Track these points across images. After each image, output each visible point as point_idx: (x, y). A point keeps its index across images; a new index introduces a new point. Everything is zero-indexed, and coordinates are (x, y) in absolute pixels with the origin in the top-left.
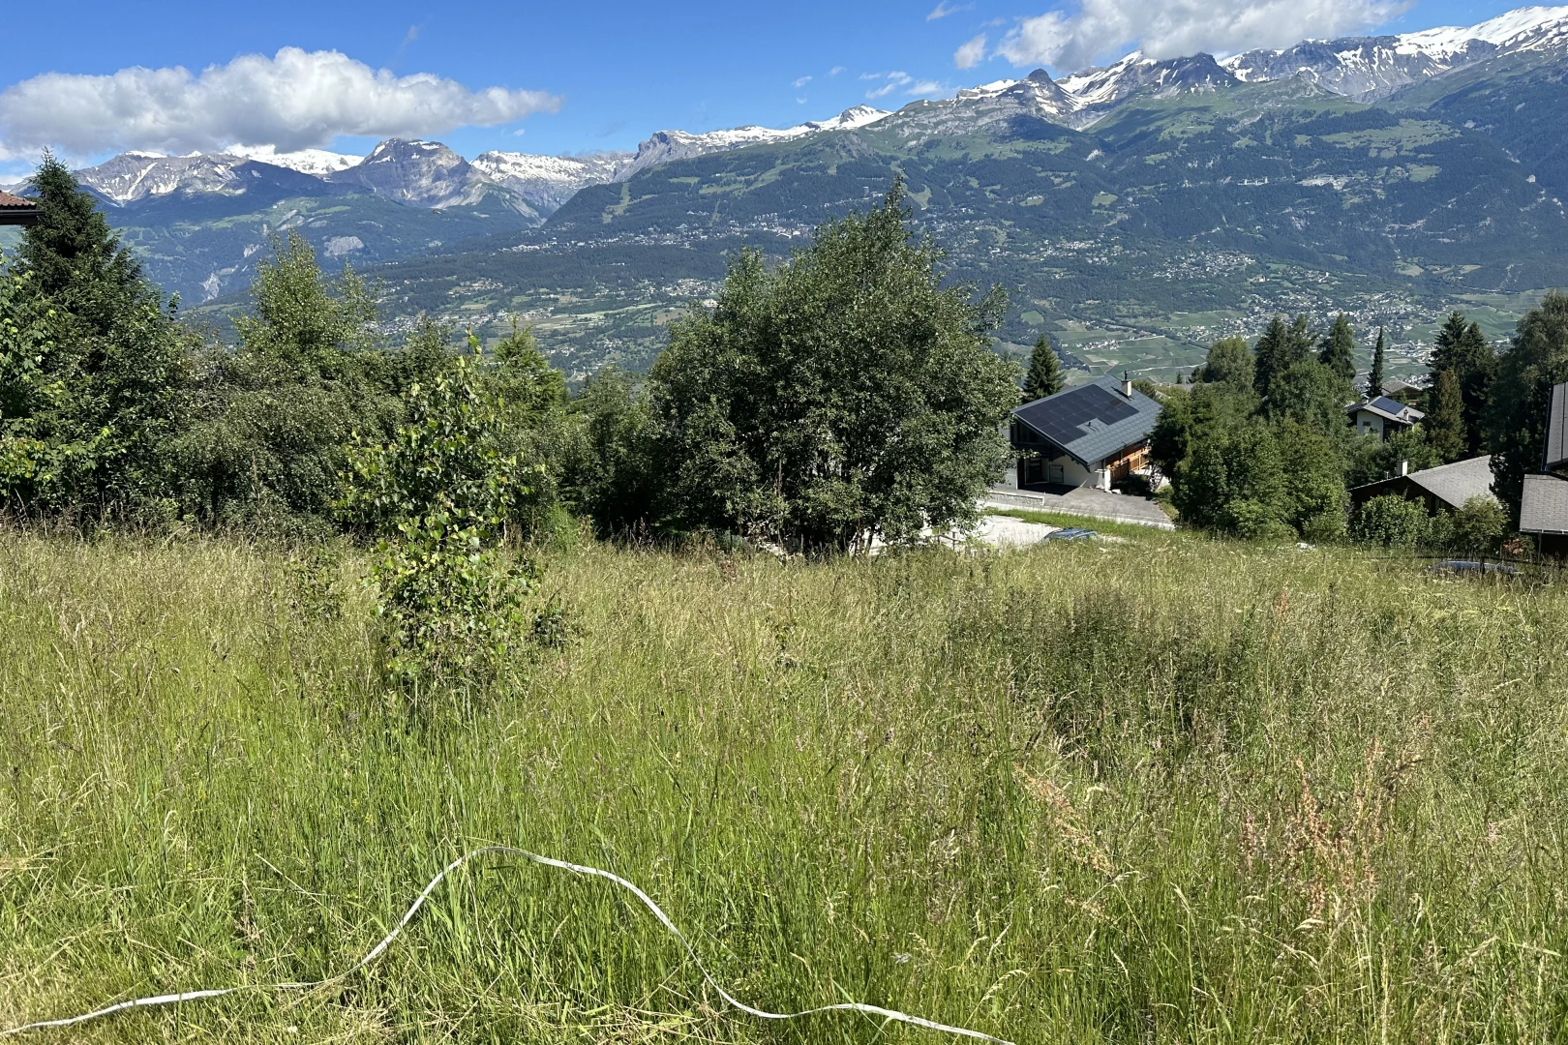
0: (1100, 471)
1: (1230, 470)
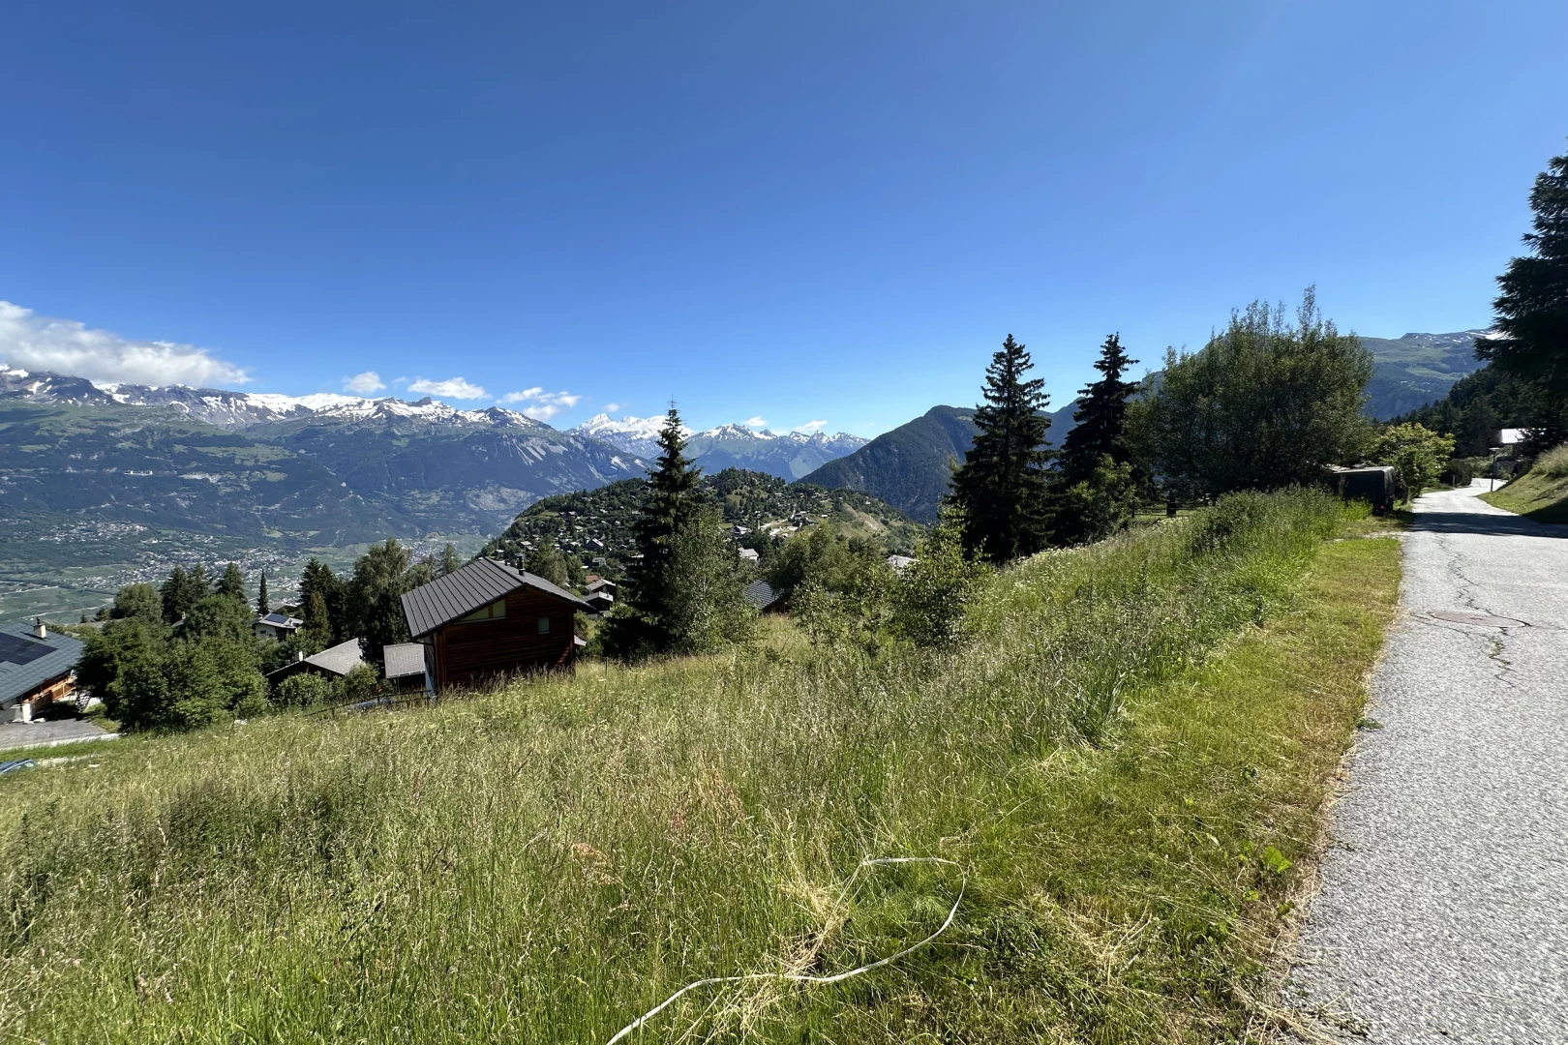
0: (16, 707)
1: (170, 680)
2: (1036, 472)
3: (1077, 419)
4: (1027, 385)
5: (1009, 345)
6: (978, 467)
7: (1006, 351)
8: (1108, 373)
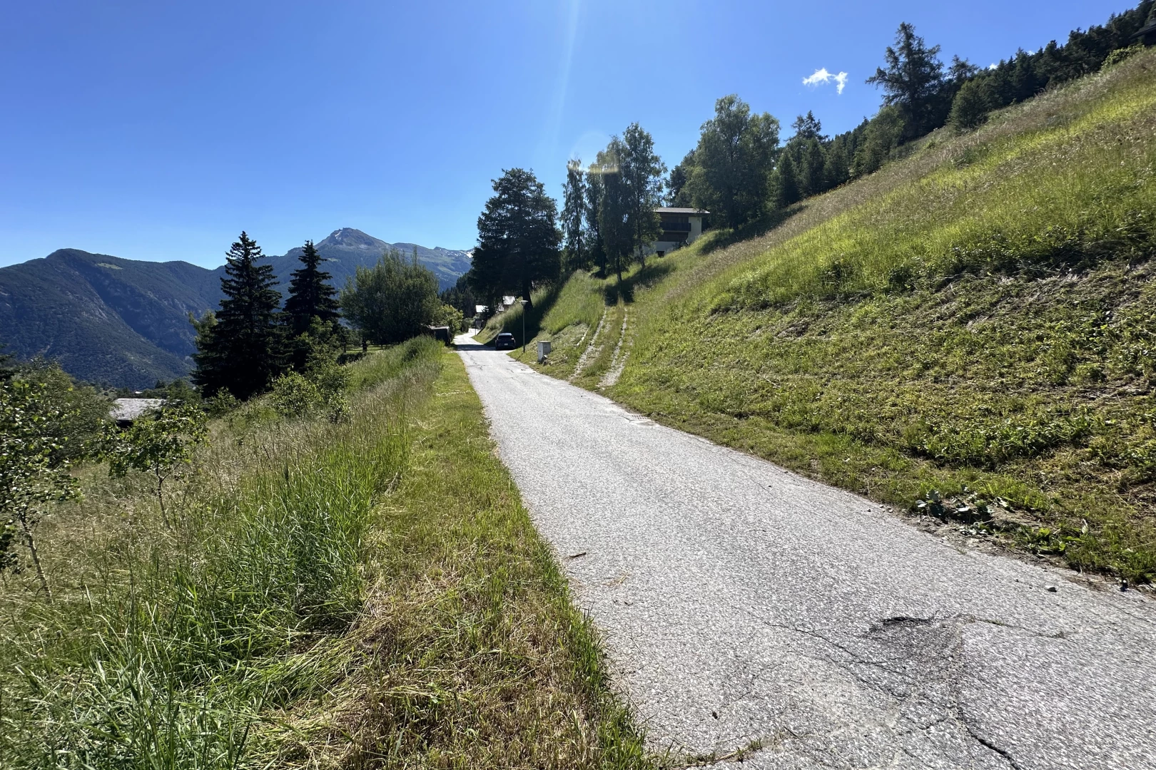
2: (275, 327)
3: (291, 291)
4: (260, 269)
5: (244, 238)
6: (229, 323)
7: (241, 243)
8: (308, 265)
